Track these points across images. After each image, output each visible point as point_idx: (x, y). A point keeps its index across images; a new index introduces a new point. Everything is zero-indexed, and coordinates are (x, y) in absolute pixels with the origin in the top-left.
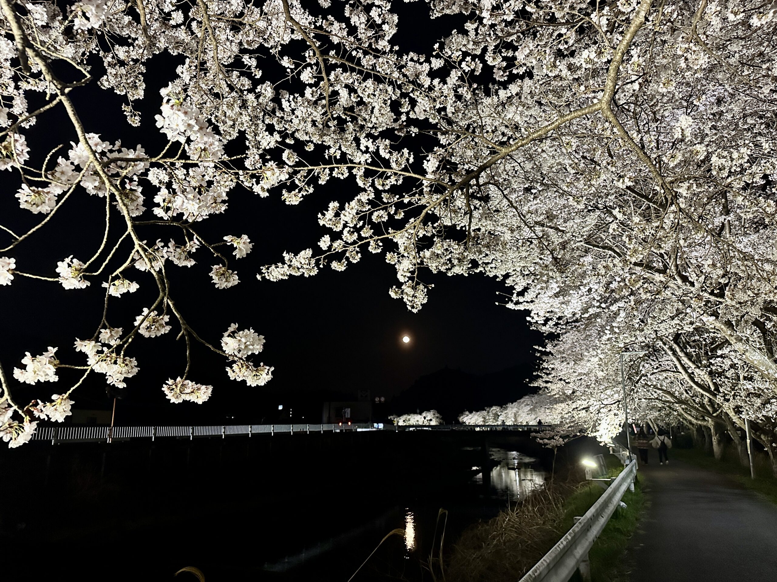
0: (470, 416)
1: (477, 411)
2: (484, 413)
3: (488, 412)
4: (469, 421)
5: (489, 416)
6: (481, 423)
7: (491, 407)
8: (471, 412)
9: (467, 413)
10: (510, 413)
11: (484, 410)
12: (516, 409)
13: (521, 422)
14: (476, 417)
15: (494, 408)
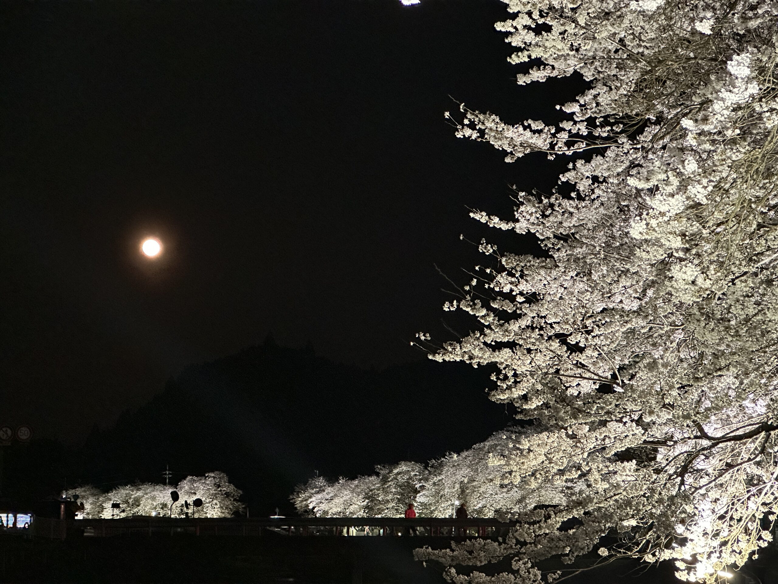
0: (330, 491)
1: (352, 477)
2: (373, 482)
3: (385, 480)
4: (324, 507)
5: (386, 492)
6: (361, 514)
7: (395, 463)
8: (332, 480)
9: (321, 482)
10: (448, 483)
11: (372, 472)
12: (465, 471)
13: (480, 511)
14: (346, 495)
15: (403, 467)
